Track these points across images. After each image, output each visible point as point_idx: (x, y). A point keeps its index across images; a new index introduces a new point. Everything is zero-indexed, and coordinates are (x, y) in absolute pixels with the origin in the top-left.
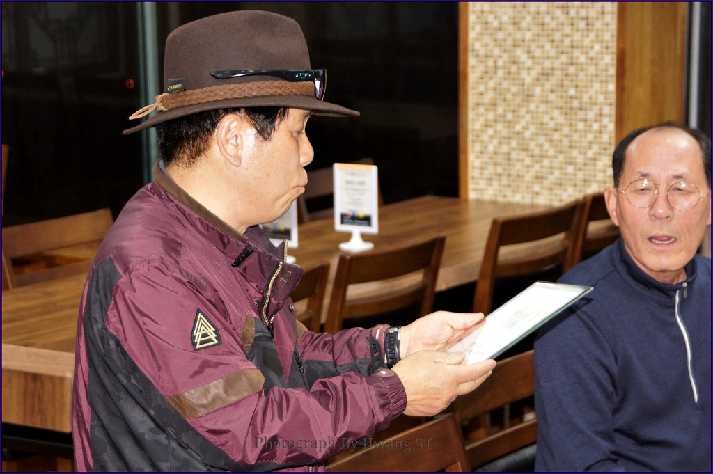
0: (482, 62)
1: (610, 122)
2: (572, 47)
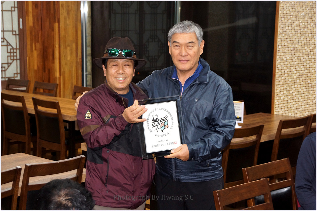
0: (280, 71)
2: (309, 67)
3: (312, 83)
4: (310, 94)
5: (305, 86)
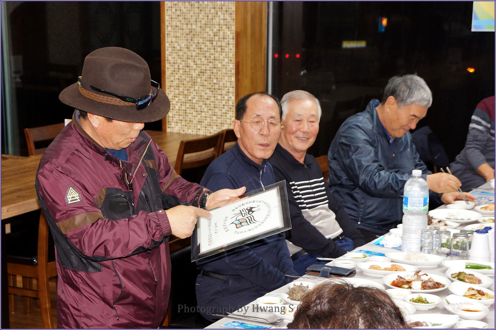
0: (172, 66)
1: (233, 96)
2: (215, 60)
3: (219, 84)
4: (217, 100)
5: (209, 87)
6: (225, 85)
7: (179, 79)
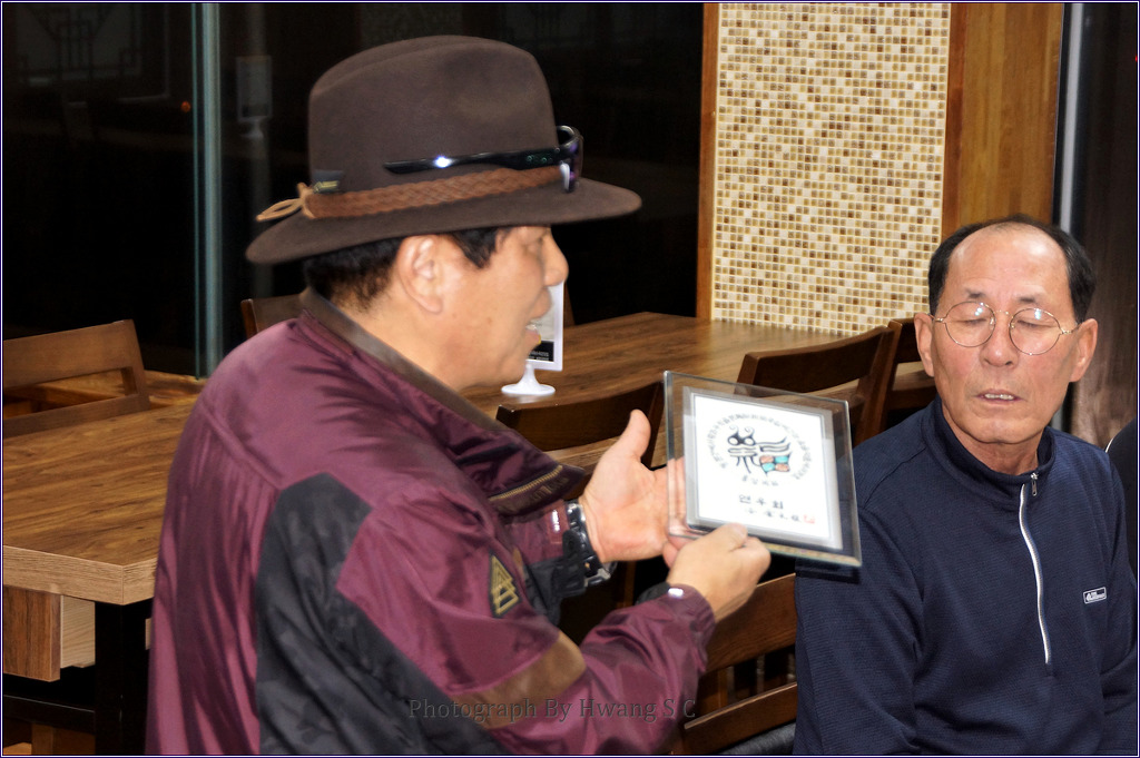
0: (736, 103)
1: (936, 205)
2: (879, 85)
3: (891, 165)
4: (881, 217)
5: (856, 176)
6: (910, 171)
7: (757, 147)
